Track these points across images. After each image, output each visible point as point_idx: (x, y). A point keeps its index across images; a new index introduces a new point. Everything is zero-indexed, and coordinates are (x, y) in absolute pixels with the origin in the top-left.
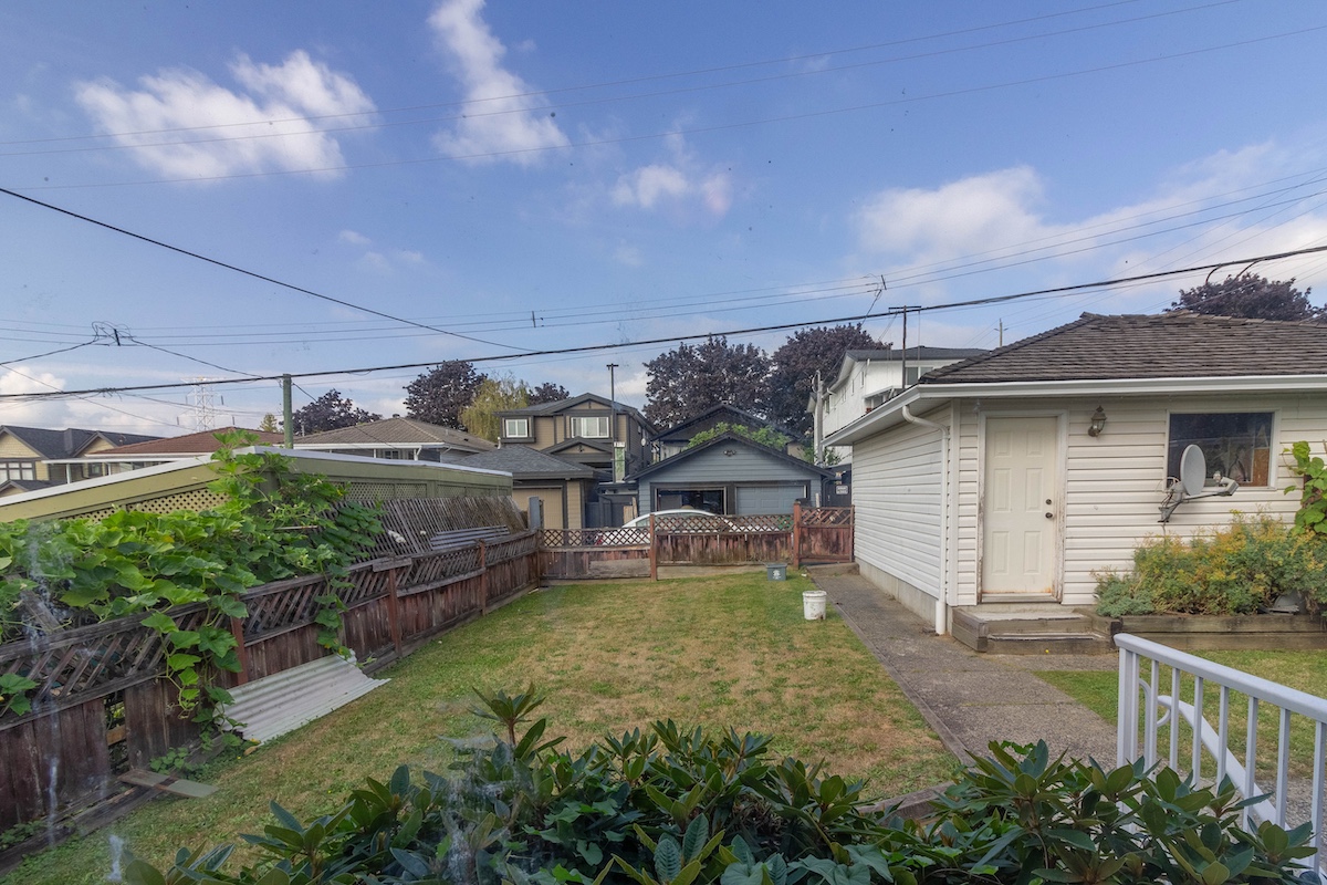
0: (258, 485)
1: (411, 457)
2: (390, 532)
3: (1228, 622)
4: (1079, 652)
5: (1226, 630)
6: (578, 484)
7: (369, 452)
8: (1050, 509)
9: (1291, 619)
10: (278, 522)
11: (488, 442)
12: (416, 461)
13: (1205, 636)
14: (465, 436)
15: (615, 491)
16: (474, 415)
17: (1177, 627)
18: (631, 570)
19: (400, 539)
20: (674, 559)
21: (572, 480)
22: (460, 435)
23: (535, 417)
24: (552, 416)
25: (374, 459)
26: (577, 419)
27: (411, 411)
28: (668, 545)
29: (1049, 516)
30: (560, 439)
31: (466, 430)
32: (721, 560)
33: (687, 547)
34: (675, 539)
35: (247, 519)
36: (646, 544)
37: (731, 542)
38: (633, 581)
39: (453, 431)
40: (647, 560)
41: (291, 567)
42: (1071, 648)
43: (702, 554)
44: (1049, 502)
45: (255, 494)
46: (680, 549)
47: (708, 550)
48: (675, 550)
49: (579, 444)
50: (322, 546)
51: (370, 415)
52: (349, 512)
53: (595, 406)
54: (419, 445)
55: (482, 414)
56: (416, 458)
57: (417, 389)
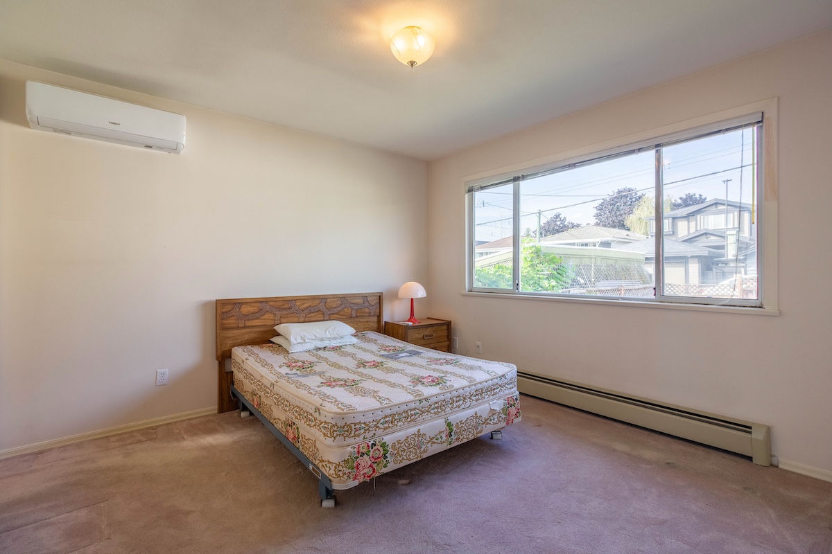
0: (532, 257)
1: (595, 246)
2: (578, 278)
7: (574, 244)
10: (538, 271)
11: (642, 236)
12: (597, 247)
14: (627, 232)
15: (726, 264)
16: (635, 219)
19: (582, 281)
21: (692, 257)
22: (624, 232)
23: (673, 218)
24: (688, 217)
25: (576, 247)
26: (706, 217)
27: (597, 220)
30: (692, 230)
31: (629, 230)
35: (529, 269)
39: (620, 231)
41: (542, 287)
45: (531, 261)
49: (706, 234)
50: (552, 280)
51: (575, 224)
52: (563, 269)
53: (721, 207)
54: (600, 239)
55: (640, 219)
56: (597, 246)
57: (601, 208)
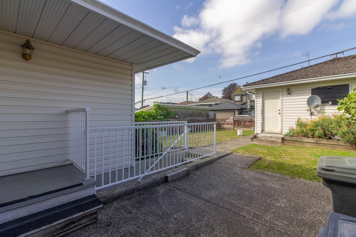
0: (157, 108)
3: (315, 140)
4: (273, 144)
5: (315, 142)
6: (237, 111)
8: (280, 112)
9: (337, 141)
10: (158, 113)
13: (309, 143)
15: (247, 112)
17: (300, 140)
18: (229, 128)
19: (177, 117)
20: (238, 125)
21: (236, 109)
23: (242, 95)
24: (246, 95)
27: (223, 95)
28: (236, 122)
29: (279, 113)
32: (248, 126)
33: (241, 123)
34: (238, 121)
35: (155, 112)
36: (232, 122)
37: (250, 122)
38: (229, 130)
40: (232, 126)
42: (272, 143)
43: (244, 125)
44: (279, 110)
45: (156, 110)
46: (239, 123)
47: (245, 124)
48: (238, 124)
52: (170, 113)
54: (214, 103)
57: (225, 90)
